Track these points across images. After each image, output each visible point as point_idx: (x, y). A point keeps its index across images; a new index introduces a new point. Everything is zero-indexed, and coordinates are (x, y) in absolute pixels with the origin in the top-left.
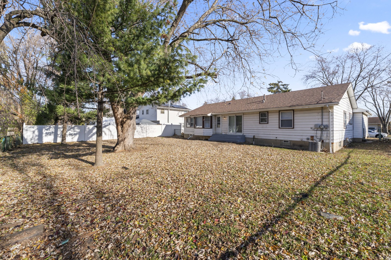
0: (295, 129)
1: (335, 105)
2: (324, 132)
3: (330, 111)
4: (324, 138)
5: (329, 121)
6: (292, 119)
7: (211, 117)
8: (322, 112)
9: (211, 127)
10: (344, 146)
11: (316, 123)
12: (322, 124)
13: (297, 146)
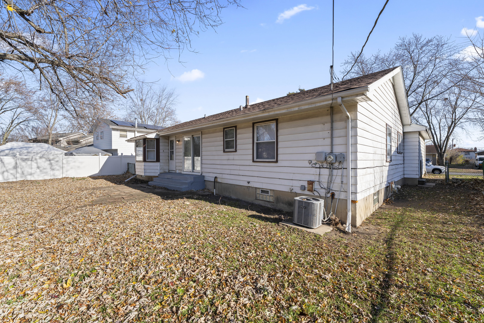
0: (279, 164)
1: (357, 95)
2: (335, 171)
3: (348, 117)
4: (336, 187)
5: (347, 144)
6: (275, 140)
7: (157, 140)
8: (332, 122)
9: (158, 160)
10: (386, 201)
11: (320, 149)
12: (332, 152)
13: (283, 203)
